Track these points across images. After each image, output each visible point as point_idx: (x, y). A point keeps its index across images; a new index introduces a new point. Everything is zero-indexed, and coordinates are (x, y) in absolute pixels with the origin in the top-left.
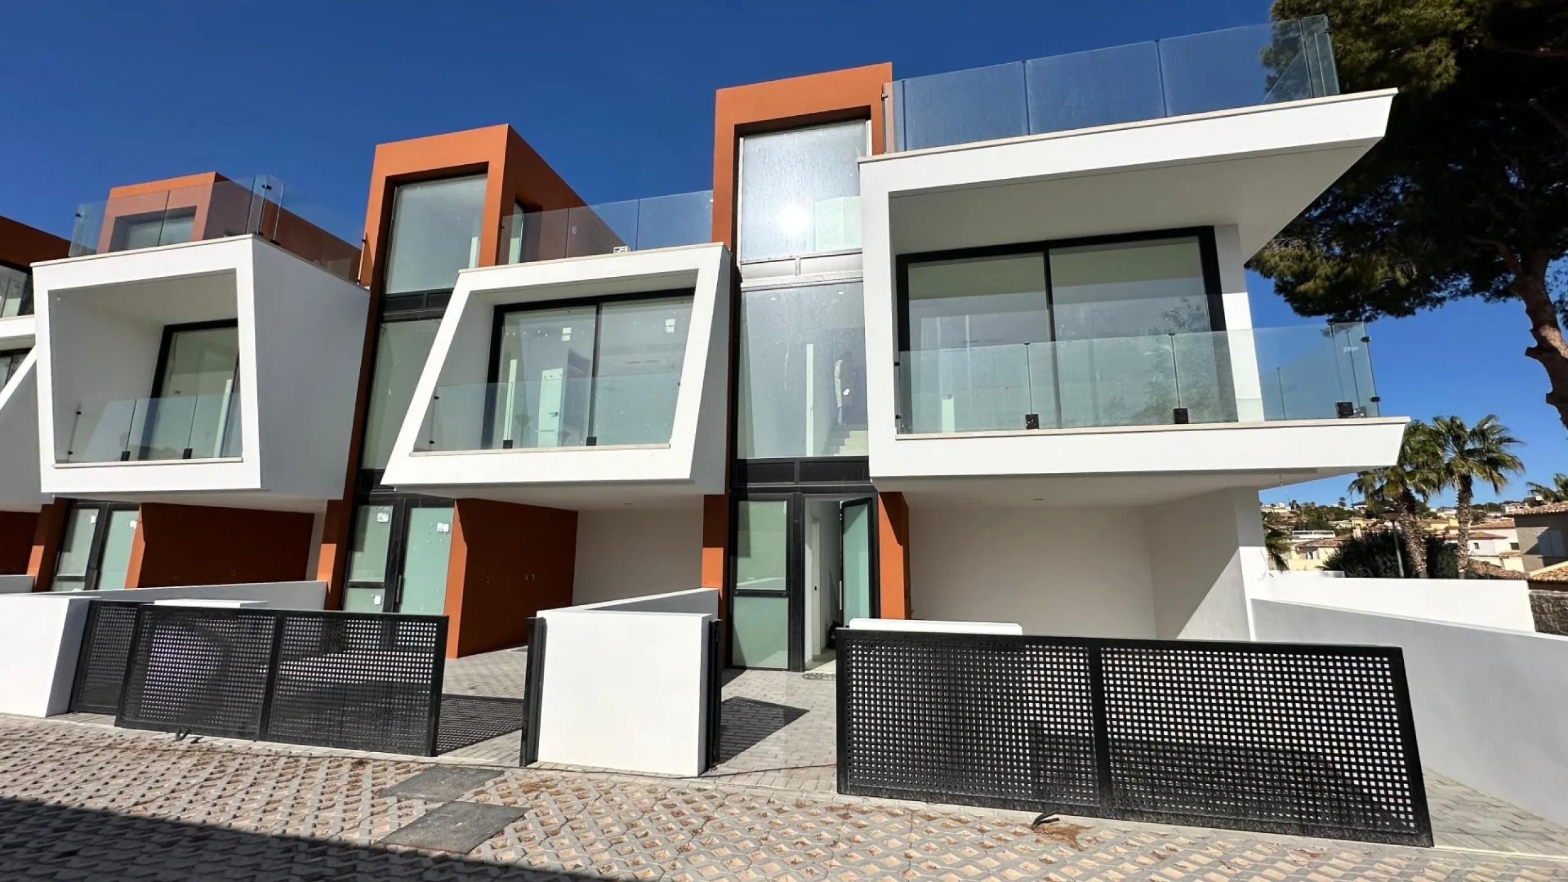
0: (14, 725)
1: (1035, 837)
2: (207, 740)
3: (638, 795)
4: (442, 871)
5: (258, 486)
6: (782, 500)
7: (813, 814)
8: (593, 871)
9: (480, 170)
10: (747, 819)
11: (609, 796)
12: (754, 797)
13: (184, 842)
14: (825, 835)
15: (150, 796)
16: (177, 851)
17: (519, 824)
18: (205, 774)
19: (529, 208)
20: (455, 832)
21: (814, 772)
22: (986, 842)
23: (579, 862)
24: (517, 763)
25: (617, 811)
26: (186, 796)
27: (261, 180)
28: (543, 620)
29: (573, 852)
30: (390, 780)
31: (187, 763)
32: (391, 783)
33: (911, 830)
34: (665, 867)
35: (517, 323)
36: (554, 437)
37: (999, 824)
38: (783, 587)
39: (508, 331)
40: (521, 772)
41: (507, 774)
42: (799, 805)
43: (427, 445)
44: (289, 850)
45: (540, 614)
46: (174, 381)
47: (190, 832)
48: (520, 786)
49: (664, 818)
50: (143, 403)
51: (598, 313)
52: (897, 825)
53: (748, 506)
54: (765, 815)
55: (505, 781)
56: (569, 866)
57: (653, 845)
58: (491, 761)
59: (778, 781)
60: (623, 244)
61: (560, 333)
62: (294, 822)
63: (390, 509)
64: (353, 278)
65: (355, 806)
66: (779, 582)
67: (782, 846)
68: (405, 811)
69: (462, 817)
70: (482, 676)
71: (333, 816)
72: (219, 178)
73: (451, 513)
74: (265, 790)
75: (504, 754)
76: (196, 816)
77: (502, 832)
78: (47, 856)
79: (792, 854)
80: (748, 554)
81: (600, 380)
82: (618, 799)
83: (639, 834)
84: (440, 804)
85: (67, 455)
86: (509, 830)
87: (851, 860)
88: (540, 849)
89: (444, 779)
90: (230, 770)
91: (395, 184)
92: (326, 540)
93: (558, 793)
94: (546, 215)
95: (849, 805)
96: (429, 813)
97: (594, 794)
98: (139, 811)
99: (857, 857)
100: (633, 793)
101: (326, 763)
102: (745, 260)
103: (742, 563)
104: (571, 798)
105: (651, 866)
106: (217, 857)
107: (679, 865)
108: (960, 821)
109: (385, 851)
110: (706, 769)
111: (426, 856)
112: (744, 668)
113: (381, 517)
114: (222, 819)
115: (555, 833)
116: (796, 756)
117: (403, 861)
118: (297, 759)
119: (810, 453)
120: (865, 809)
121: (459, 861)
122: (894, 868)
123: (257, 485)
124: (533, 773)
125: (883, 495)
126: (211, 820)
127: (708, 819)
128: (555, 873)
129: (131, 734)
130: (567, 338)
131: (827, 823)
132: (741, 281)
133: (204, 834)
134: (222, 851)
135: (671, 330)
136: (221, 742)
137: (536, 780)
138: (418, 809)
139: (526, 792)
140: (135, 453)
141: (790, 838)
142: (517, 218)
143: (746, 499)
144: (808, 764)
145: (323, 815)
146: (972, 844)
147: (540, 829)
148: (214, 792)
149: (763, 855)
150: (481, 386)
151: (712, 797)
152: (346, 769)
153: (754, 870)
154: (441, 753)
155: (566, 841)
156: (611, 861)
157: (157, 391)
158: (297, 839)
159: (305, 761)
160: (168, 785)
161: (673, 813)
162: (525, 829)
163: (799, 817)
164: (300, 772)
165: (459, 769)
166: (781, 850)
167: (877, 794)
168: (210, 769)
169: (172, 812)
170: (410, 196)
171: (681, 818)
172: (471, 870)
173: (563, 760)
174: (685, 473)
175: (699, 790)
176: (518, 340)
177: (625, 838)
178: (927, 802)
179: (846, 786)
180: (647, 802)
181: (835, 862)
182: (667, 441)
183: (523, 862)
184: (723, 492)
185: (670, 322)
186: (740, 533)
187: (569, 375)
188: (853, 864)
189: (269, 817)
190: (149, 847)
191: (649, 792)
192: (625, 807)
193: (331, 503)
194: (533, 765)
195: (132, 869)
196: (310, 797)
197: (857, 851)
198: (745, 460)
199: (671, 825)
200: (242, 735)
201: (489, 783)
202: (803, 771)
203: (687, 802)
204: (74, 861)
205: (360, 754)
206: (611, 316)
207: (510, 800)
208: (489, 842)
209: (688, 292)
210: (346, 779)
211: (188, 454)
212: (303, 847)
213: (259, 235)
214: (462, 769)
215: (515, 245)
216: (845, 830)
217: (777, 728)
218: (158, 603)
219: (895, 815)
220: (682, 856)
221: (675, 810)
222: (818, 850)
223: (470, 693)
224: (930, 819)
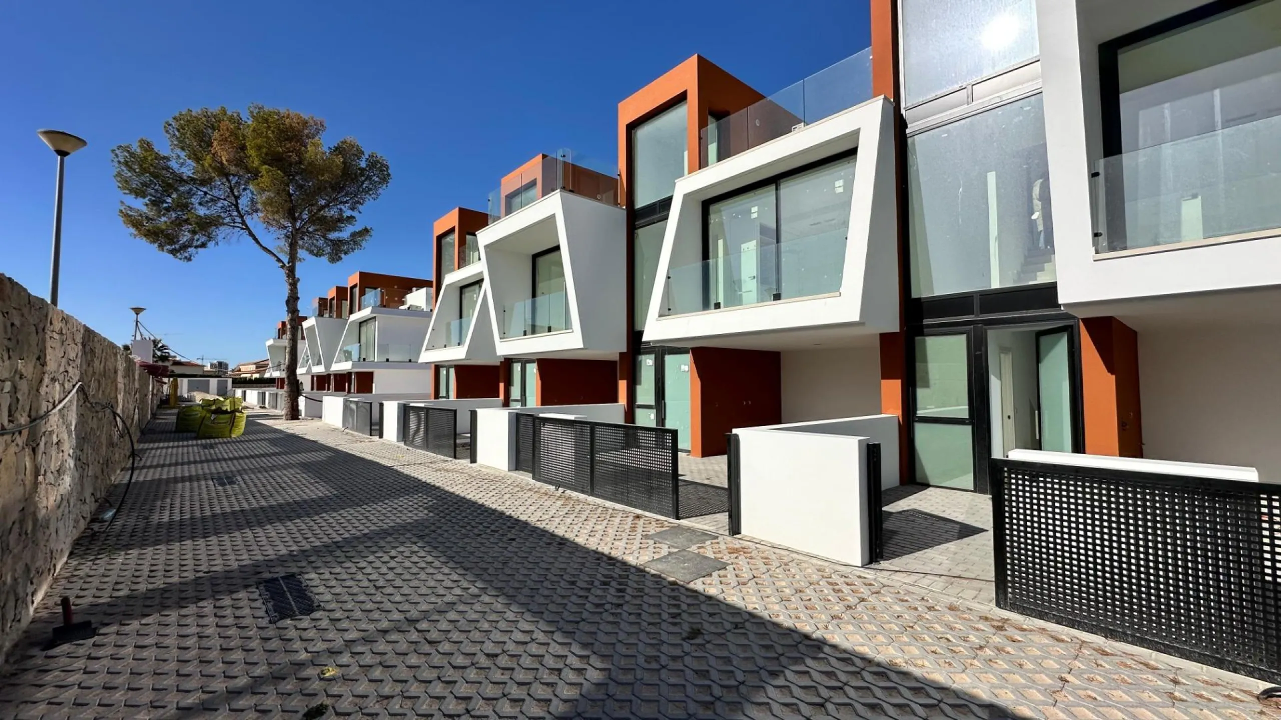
0: (497, 474)
1: (1259, 707)
2: (568, 492)
3: (809, 571)
4: (673, 590)
5: (582, 346)
6: (961, 333)
7: (965, 619)
8: (765, 614)
9: (681, 98)
10: (897, 608)
11: (787, 567)
12: (908, 593)
13: (555, 544)
14: (972, 638)
15: (544, 517)
16: (552, 548)
17: (722, 572)
18: (566, 511)
19: (720, 116)
20: (684, 568)
21: (975, 584)
22: (1177, 694)
23: (757, 606)
24: (727, 533)
25: (790, 579)
26: (557, 520)
27: (560, 152)
28: (736, 436)
29: (754, 599)
30: (652, 529)
31: (559, 503)
32: (652, 532)
33: (1076, 657)
34: (819, 625)
35: (720, 211)
36: (754, 295)
37: (1207, 682)
38: (966, 415)
39: (713, 219)
40: (729, 539)
41: (720, 539)
42: (952, 608)
43: (667, 312)
44: (598, 559)
45: (735, 431)
46: (541, 287)
47: (558, 540)
48: (727, 548)
49: (826, 591)
50: (529, 302)
51: (777, 189)
52: (1059, 649)
53: (924, 342)
54: (916, 609)
55: (718, 543)
56: (750, 608)
57: (813, 608)
58: (711, 528)
59: (938, 584)
60: (799, 122)
61: (750, 212)
62: (602, 544)
63: (653, 356)
64: (616, 203)
65: (632, 541)
66: (962, 410)
67: (927, 638)
68: (657, 550)
69: (689, 560)
70: (716, 472)
71: (621, 544)
72: (544, 156)
73: (688, 358)
74: (591, 524)
75: (720, 525)
76: (560, 532)
77: (711, 575)
78: (505, 539)
79: (934, 645)
80: (927, 385)
81: (784, 245)
82: (793, 571)
83: (805, 598)
84: (676, 550)
85: (503, 335)
86: (715, 574)
87: (995, 666)
88: (733, 592)
89: (681, 534)
90: (577, 510)
91: (632, 127)
92: (622, 379)
93: (751, 558)
94: (733, 117)
95: (1007, 620)
96: (670, 554)
97: (776, 563)
98: (539, 525)
99: (1002, 664)
100: (805, 569)
101: (621, 514)
102: (909, 105)
103: (921, 393)
104: (760, 563)
105: (808, 622)
106: (567, 555)
107: (830, 627)
108: (1147, 665)
109: (643, 571)
110: (871, 562)
111: (665, 579)
112: (926, 485)
113: (648, 362)
114: (570, 536)
115: (744, 584)
116: (961, 567)
117: (653, 579)
118: (606, 509)
119: (995, 284)
120: (1025, 627)
121: (682, 586)
122: (1042, 685)
123: (580, 345)
124: (737, 542)
125: (1084, 320)
126: (567, 536)
127: (863, 600)
128: (739, 609)
129: (539, 484)
130: (755, 216)
131: (978, 630)
132: (906, 127)
133: (563, 542)
134: (570, 553)
135: (841, 190)
136: (574, 494)
137: (738, 546)
138: (665, 551)
139: (730, 553)
140: (529, 330)
141: (936, 631)
142: (712, 127)
143: (922, 334)
144: (973, 576)
145: (616, 543)
146: (1156, 691)
147: (735, 579)
148: (569, 521)
149: (906, 639)
150: (698, 265)
151: (870, 585)
152: (631, 518)
153: (894, 647)
154: (683, 518)
155: (751, 591)
156: (779, 611)
157: (534, 295)
158: (603, 554)
159: (611, 511)
160: (551, 514)
161: (834, 590)
162: (725, 576)
163: (949, 618)
164: (608, 517)
165: (689, 529)
166: (924, 639)
167: (1041, 616)
168: (568, 508)
169: (551, 528)
170: (642, 133)
171: (840, 594)
172: (689, 593)
173: (758, 535)
174: (854, 316)
175: (860, 577)
176: (721, 224)
177: (793, 599)
178: (1106, 637)
179: (1006, 603)
180: (815, 577)
181: (976, 662)
182: (838, 290)
183: (721, 597)
184: (896, 329)
185: (839, 183)
186: (919, 366)
187: (762, 245)
188: (995, 669)
189: (591, 539)
190: (541, 544)
191: (819, 570)
192: (797, 577)
193: (621, 354)
194: (738, 536)
195: (534, 552)
196: (611, 532)
197: (1003, 660)
198: (920, 299)
199: (830, 598)
200: (583, 492)
201: (708, 543)
202: (965, 582)
203: (848, 584)
204: (514, 543)
205: (639, 512)
206: (788, 189)
207: (719, 556)
208: (702, 579)
209: (852, 152)
210: (629, 525)
211: (549, 330)
212: (605, 559)
213: (564, 188)
214: (693, 531)
215: (713, 149)
216: (997, 639)
217: (947, 541)
218: (541, 415)
219: (1063, 641)
220: (834, 622)
221: (836, 587)
222: (962, 650)
223: (706, 482)
224: (1105, 653)
